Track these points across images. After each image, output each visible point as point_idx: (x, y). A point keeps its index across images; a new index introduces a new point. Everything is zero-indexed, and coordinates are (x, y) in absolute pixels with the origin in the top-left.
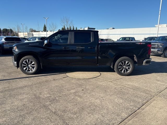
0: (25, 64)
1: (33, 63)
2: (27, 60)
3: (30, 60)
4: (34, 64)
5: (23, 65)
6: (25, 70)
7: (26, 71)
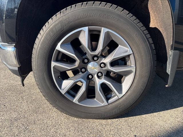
0: (71, 61)
1: (121, 51)
2: (86, 29)
3: (104, 31)
4: (122, 61)
5: (53, 64)
6: (68, 92)
7: (75, 100)
